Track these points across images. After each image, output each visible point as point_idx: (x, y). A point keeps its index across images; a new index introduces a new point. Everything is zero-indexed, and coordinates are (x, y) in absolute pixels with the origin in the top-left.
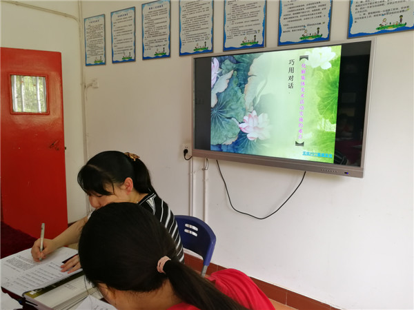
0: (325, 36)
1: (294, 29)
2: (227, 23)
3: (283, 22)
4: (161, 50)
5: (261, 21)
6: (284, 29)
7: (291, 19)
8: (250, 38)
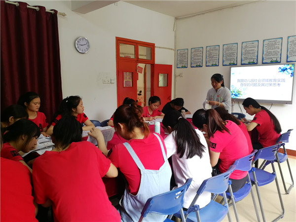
0: (279, 61)
1: (268, 58)
2: (243, 55)
3: (264, 56)
4: (214, 63)
5: (256, 55)
6: (264, 58)
7: (267, 55)
8: (252, 61)
